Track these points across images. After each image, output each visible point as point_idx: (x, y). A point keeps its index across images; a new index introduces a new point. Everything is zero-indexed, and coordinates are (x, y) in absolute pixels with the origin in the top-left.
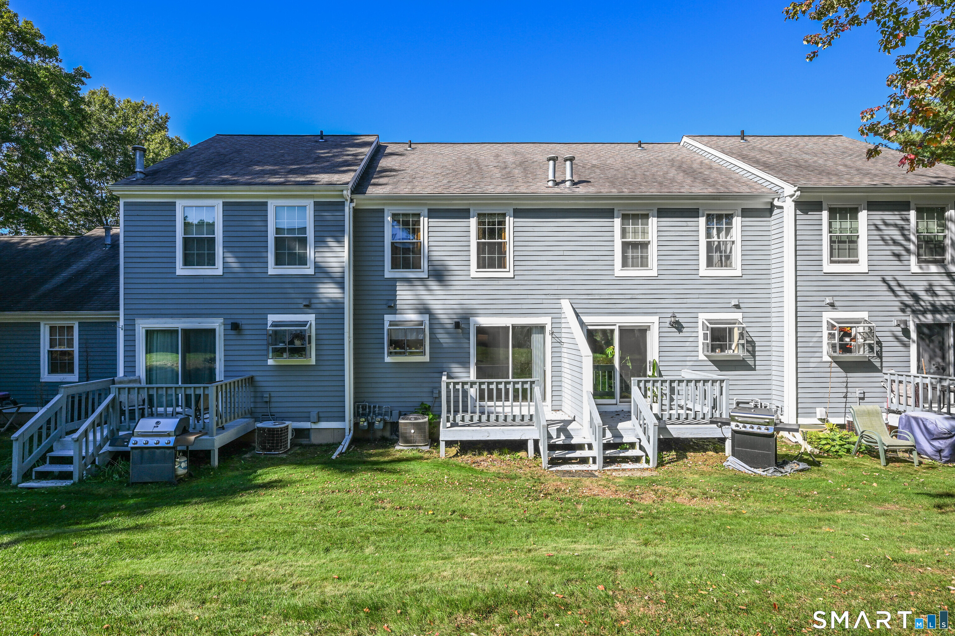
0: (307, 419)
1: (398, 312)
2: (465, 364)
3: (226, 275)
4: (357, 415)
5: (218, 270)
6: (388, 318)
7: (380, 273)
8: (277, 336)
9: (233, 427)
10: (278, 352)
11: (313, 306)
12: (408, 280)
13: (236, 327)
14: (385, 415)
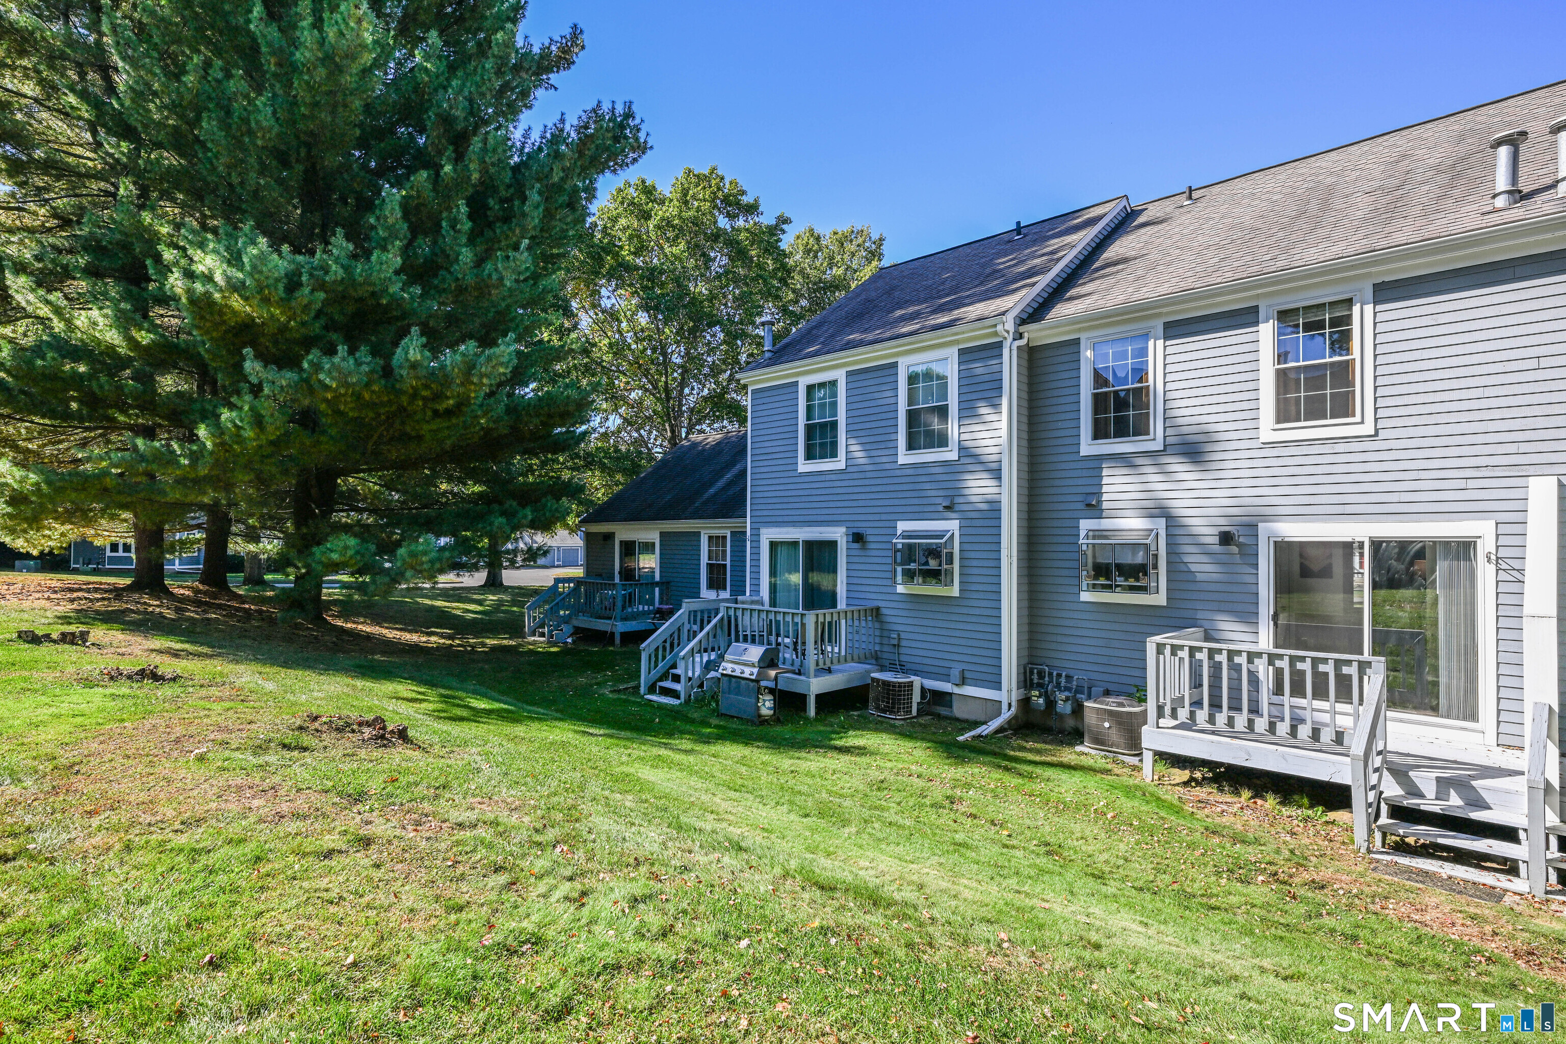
0: (946, 678)
1: (1104, 514)
2: (1249, 616)
3: (850, 469)
4: (1026, 681)
5: (840, 463)
6: (1085, 525)
7: (1074, 449)
8: (909, 553)
9: (844, 671)
10: (910, 576)
11: (957, 508)
12: (1124, 460)
13: (858, 538)
14: (1077, 692)
